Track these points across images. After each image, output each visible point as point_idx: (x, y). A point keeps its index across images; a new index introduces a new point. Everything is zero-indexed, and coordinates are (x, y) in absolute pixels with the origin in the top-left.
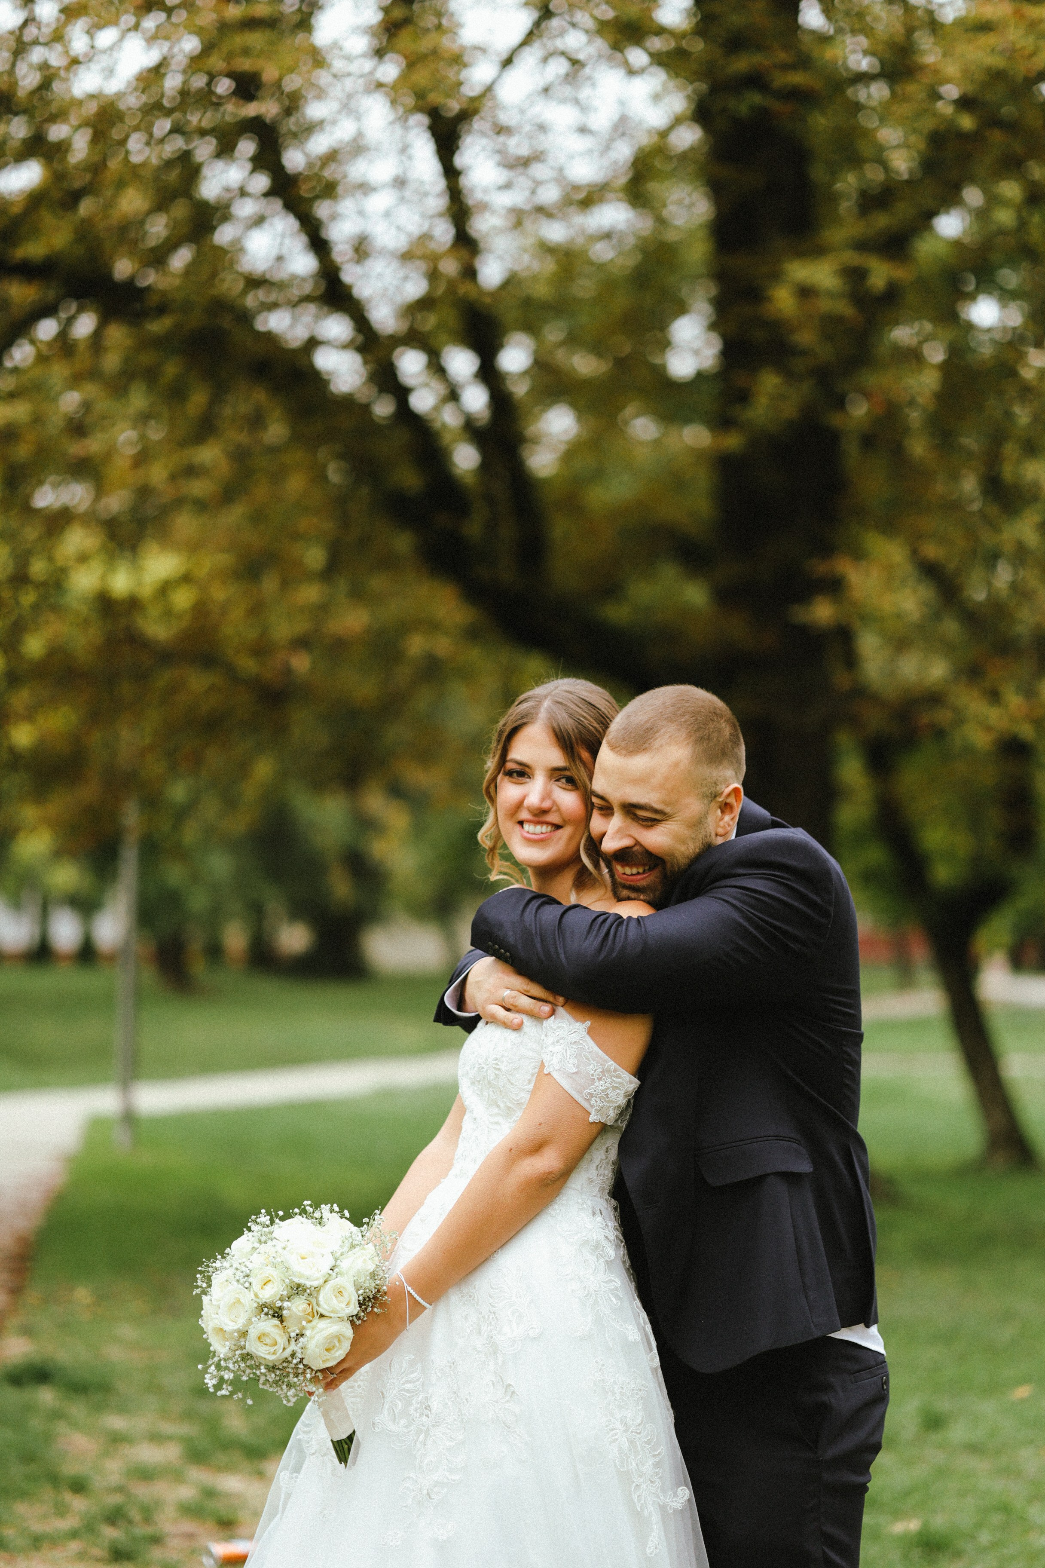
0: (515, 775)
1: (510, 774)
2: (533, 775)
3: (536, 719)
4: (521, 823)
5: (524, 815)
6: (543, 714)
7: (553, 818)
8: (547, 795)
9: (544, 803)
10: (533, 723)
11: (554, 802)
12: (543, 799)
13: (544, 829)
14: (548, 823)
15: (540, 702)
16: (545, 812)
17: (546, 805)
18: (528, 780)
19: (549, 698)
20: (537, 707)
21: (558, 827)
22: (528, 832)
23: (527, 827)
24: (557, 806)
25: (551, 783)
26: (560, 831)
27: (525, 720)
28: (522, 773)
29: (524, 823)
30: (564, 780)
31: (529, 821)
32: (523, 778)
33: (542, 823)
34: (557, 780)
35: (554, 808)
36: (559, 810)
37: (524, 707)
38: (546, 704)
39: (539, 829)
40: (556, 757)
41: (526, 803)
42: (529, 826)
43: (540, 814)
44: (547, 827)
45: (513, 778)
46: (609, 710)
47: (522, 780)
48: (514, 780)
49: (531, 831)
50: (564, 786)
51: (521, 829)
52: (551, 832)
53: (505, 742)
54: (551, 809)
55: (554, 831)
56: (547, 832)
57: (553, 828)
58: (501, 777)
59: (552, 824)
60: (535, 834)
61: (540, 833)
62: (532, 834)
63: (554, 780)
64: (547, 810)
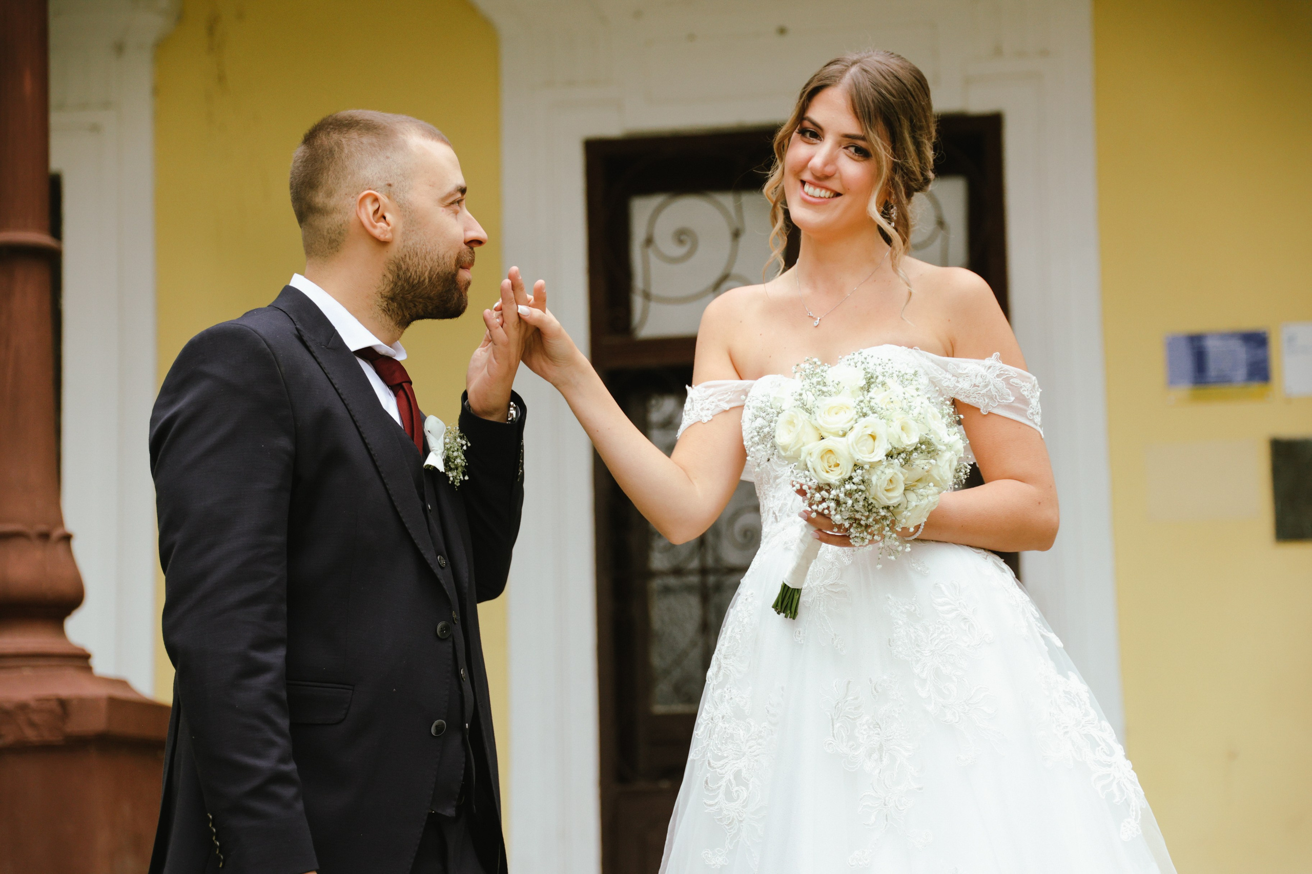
0: (808, 135)
1: (803, 132)
2: (824, 138)
3: (839, 83)
4: (803, 183)
5: (807, 176)
6: (847, 79)
7: (835, 185)
8: (831, 160)
9: (827, 168)
10: (835, 86)
11: (837, 170)
12: (826, 164)
13: (823, 193)
14: (827, 189)
15: (847, 68)
16: (827, 177)
17: (829, 169)
18: (819, 141)
19: (858, 64)
20: (842, 72)
21: (838, 195)
22: (807, 194)
23: (807, 187)
24: (840, 173)
25: (839, 150)
26: (839, 199)
27: (828, 82)
28: (815, 134)
29: (806, 183)
30: (852, 149)
31: (811, 183)
32: (814, 139)
33: (822, 187)
34: (846, 148)
35: (837, 175)
36: (841, 178)
37: (830, 69)
38: (854, 70)
39: (818, 192)
40: (850, 126)
41: (810, 164)
42: (809, 187)
43: (821, 179)
44: (826, 192)
45: (806, 137)
46: (916, 90)
47: (813, 140)
48: (806, 140)
49: (810, 193)
50: (851, 155)
51: (802, 188)
52: (829, 198)
53: (804, 100)
54: (833, 175)
55: (833, 197)
56: (825, 197)
57: (832, 195)
58: (795, 134)
59: (832, 191)
60: (814, 197)
61: (818, 196)
62: (810, 196)
63: (843, 147)
64: (829, 175)
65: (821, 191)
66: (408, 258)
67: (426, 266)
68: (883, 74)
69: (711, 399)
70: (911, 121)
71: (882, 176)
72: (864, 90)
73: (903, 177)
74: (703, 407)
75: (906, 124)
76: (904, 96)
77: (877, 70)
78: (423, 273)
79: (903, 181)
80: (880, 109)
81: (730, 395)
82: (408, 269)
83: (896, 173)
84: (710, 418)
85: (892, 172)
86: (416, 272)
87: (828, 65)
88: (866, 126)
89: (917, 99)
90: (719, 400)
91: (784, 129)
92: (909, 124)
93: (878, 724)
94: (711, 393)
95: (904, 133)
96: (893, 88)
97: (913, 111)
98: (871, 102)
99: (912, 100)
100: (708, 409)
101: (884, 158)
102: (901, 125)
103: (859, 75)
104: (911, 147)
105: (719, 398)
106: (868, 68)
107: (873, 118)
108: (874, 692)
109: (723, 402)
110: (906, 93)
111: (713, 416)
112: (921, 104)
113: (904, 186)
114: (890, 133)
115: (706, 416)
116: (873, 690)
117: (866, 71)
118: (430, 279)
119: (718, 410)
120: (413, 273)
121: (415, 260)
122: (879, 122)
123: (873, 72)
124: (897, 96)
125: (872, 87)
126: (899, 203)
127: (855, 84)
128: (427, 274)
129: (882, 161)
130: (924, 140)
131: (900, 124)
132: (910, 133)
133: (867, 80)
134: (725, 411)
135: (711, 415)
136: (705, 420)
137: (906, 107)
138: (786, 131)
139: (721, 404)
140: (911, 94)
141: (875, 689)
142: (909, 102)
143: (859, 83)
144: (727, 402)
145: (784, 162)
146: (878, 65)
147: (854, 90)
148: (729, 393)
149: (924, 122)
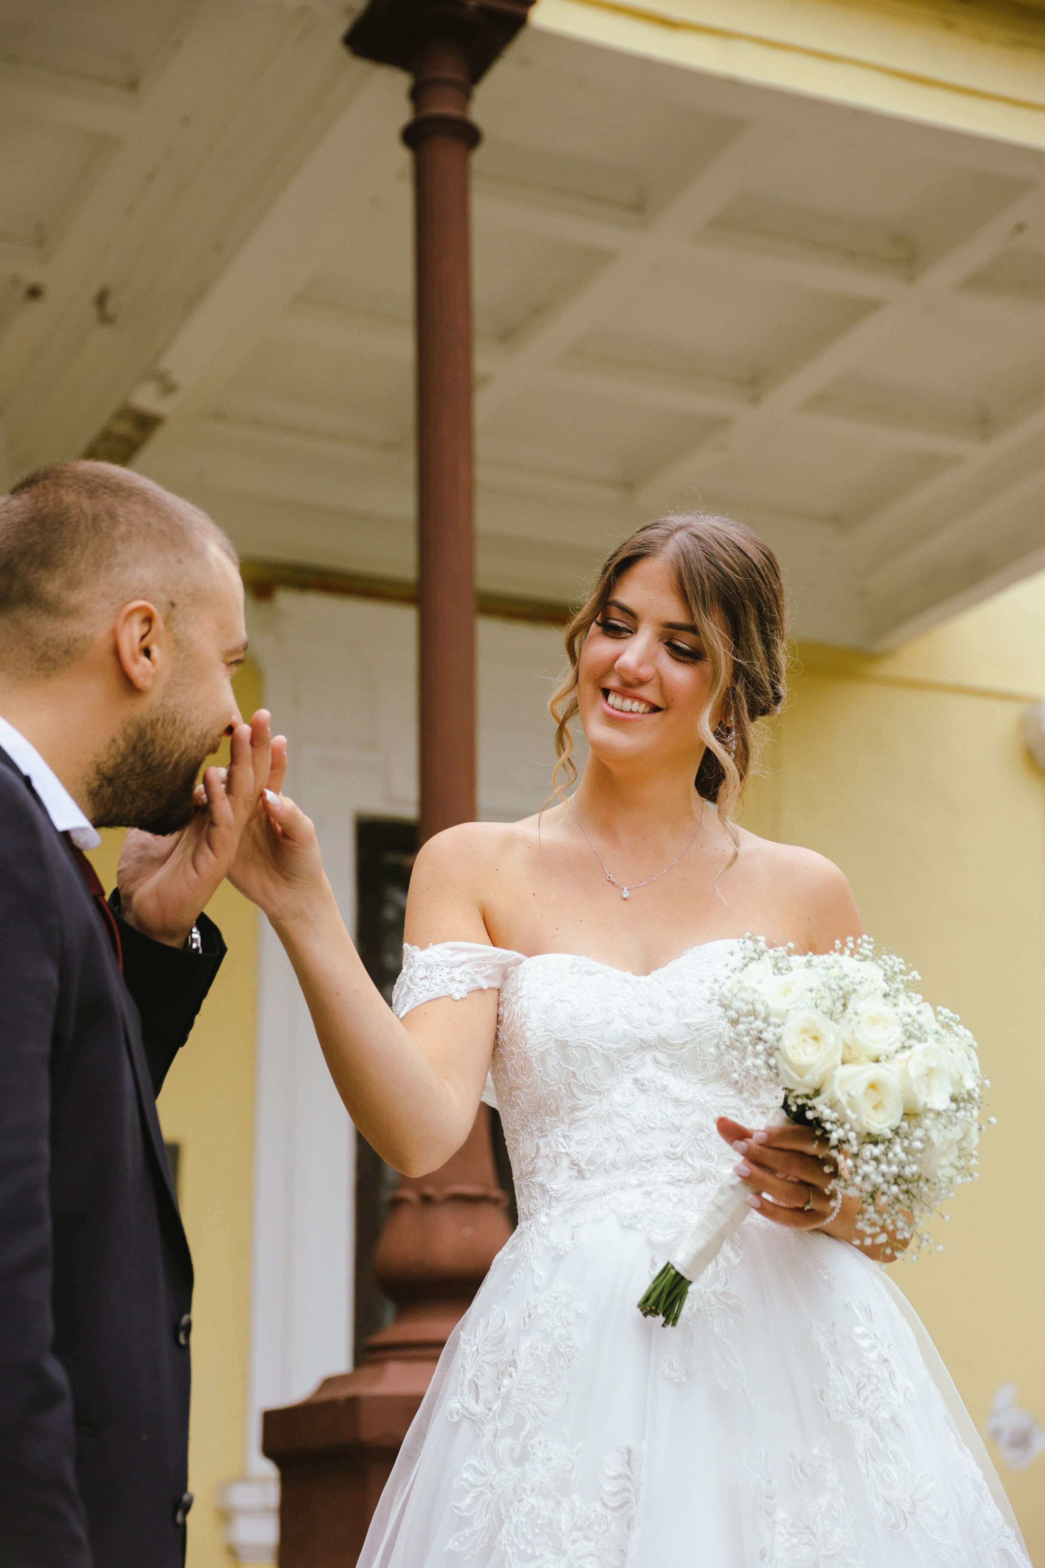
0: (613, 625)
1: (607, 623)
2: (638, 630)
3: (660, 552)
4: (606, 692)
5: (613, 682)
6: (671, 548)
7: (650, 693)
8: (647, 659)
9: (642, 668)
10: (654, 556)
11: (656, 673)
12: (640, 664)
13: (636, 706)
14: (641, 700)
15: (672, 533)
16: (641, 682)
17: (645, 672)
18: (628, 635)
19: (687, 530)
20: (664, 539)
21: (655, 709)
22: (613, 708)
23: (612, 698)
24: (660, 679)
25: (657, 645)
26: (657, 716)
27: (644, 550)
29: (611, 693)
31: (617, 691)
32: (623, 634)
33: (634, 698)
35: (655, 681)
36: (661, 685)
37: (647, 534)
38: (679, 536)
39: (628, 704)
40: (674, 612)
41: (618, 665)
42: (616, 698)
43: (634, 684)
44: (639, 705)
46: (765, 568)
49: (616, 707)
51: (604, 699)
52: (644, 713)
53: (610, 576)
54: (648, 681)
55: (648, 713)
56: (638, 712)
57: (648, 709)
58: (594, 625)
59: (648, 703)
60: (622, 711)
61: (629, 710)
62: (617, 710)
63: (665, 641)
64: (645, 681)
65: (632, 703)
66: (160, 724)
67: (180, 744)
68: (719, 540)
69: (464, 968)
70: (760, 610)
71: (719, 682)
72: (695, 562)
73: (747, 688)
74: (453, 977)
75: (753, 612)
76: (749, 574)
77: (713, 536)
78: (171, 753)
79: (747, 693)
80: (718, 587)
81: (488, 968)
82: (153, 741)
83: (737, 681)
84: (464, 994)
85: (733, 680)
86: (162, 748)
87: (643, 530)
88: (698, 610)
89: (766, 580)
90: (476, 973)
91: (579, 616)
92: (757, 613)
93: (808, 1528)
94: (464, 959)
95: (750, 626)
96: (735, 562)
97: (762, 596)
98: (705, 578)
99: (761, 581)
100: (461, 982)
101: (723, 657)
102: (746, 614)
103: (687, 541)
104: (759, 647)
105: (477, 969)
106: (700, 534)
107: (708, 604)
108: (801, 1475)
109: (480, 976)
110: (753, 571)
111: (468, 993)
112: (772, 588)
113: (747, 702)
114: (732, 624)
115: (457, 990)
116: (798, 1471)
117: (697, 537)
118: (176, 765)
119: (473, 986)
120: (158, 750)
121: (170, 729)
122: (717, 607)
123: (708, 540)
124: (739, 572)
125: (706, 557)
126: (740, 724)
127: (683, 553)
128: (176, 755)
129: (720, 662)
130: (775, 638)
131: (745, 612)
132: (757, 626)
133: (699, 548)
134: (481, 990)
135: (465, 990)
136: (457, 996)
137: (753, 588)
138: (583, 619)
139: (478, 979)
140: (759, 573)
141: (802, 1470)
142: (756, 583)
143: (688, 552)
144: (486, 978)
145: (579, 664)
146: (714, 531)
147: (682, 561)
148: (488, 966)
149: (777, 613)
